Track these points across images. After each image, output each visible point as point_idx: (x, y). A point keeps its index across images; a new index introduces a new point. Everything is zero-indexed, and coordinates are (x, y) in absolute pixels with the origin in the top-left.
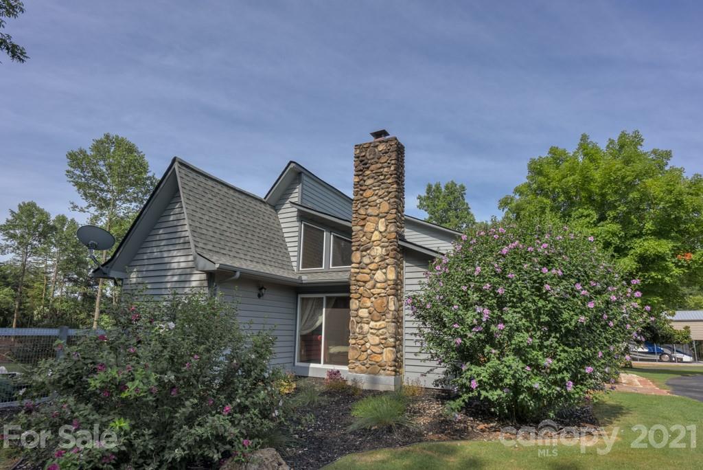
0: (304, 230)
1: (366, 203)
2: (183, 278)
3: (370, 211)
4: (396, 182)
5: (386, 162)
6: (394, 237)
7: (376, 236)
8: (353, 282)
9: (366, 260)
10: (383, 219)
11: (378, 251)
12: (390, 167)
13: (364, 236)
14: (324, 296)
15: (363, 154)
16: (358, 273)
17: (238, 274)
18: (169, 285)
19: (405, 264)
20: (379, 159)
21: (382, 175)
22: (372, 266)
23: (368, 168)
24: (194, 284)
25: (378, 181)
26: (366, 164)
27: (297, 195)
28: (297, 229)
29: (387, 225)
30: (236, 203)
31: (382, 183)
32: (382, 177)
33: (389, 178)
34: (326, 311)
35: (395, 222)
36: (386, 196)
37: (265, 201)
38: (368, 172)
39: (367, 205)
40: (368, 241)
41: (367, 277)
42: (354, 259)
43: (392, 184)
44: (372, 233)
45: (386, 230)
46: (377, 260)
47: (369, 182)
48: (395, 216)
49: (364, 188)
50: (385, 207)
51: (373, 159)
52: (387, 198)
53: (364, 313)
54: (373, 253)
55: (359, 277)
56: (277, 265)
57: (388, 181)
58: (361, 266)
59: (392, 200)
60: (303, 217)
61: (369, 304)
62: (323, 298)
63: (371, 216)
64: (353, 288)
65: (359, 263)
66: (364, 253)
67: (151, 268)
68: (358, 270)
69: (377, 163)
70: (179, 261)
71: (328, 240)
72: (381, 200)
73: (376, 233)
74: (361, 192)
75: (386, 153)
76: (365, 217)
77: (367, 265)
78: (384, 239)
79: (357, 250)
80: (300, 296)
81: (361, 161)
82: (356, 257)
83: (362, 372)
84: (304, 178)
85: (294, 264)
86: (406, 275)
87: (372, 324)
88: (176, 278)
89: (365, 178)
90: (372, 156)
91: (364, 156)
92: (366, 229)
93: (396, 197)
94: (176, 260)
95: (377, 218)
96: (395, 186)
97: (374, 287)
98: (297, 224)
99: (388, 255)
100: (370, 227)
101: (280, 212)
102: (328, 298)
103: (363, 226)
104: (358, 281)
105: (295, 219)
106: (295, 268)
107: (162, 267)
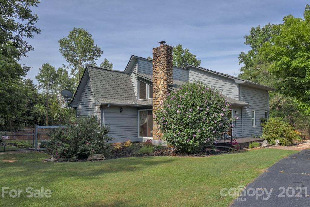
0: (140, 83)
1: (157, 73)
2: (94, 107)
3: (158, 76)
4: (167, 64)
5: (163, 56)
6: (166, 86)
7: (160, 87)
8: (153, 105)
9: (157, 96)
10: (162, 79)
11: (161, 92)
12: (165, 57)
13: (156, 86)
14: (147, 110)
15: (155, 52)
16: (155, 101)
17: (109, 106)
18: (90, 110)
20: (161, 54)
21: (162, 61)
23: (157, 58)
24: (97, 109)
25: (161, 64)
26: (156, 56)
27: (136, 68)
28: (137, 83)
29: (164, 82)
30: (111, 76)
31: (162, 64)
32: (162, 62)
33: (164, 62)
34: (148, 116)
35: (166, 81)
36: (164, 70)
37: (124, 72)
38: (157, 60)
39: (157, 74)
40: (158, 88)
41: (158, 103)
42: (153, 96)
43: (165, 65)
44: (159, 85)
45: (163, 84)
46: (161, 96)
47: (158, 64)
48: (166, 78)
49: (156, 67)
50: (163, 74)
51: (159, 54)
52: (163, 71)
54: (159, 94)
55: (155, 103)
56: (128, 99)
57: (164, 64)
59: (165, 72)
60: (139, 78)
62: (146, 111)
63: (158, 78)
64: (153, 107)
65: (155, 97)
66: (157, 93)
67: (84, 103)
68: (155, 100)
69: (160, 56)
70: (92, 100)
71: (148, 86)
72: (161, 71)
73: (160, 85)
74: (155, 68)
75: (163, 51)
76: (156, 78)
77: (158, 98)
78: (163, 88)
79: (154, 92)
80: (139, 110)
81: (155, 55)
82: (154, 95)
83: (157, 140)
84: (139, 60)
85: (137, 97)
88: (91, 107)
89: (156, 62)
90: (158, 53)
91: (156, 53)
92: (157, 84)
93: (166, 70)
94: (91, 100)
95: (160, 79)
96: (166, 66)
98: (137, 81)
99: (164, 94)
100: (158, 83)
101: (131, 76)
102: (148, 111)
103: (156, 82)
104: (155, 105)
105: (136, 79)
106: (137, 99)
107: (87, 103)
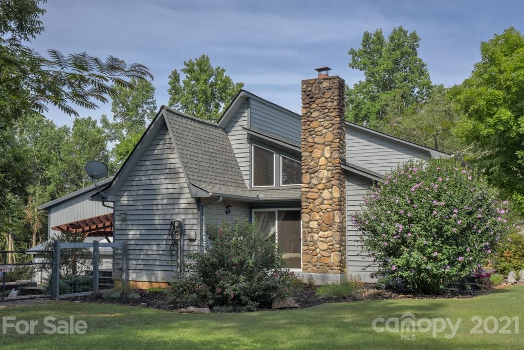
0: (255, 150)
1: (313, 132)
2: (172, 201)
3: (317, 140)
4: (339, 115)
5: (329, 98)
6: (338, 162)
7: (322, 161)
8: (303, 200)
9: (315, 181)
10: (329, 147)
11: (325, 174)
12: (333, 102)
13: (312, 160)
14: (276, 210)
15: (309, 89)
16: (308, 192)
17: (221, 199)
18: (160, 207)
19: (347, 183)
20: (323, 94)
21: (326, 109)
22: (320, 187)
23: (314, 102)
24: (182, 206)
25: (323, 114)
26: (312, 98)
27: (246, 118)
28: (248, 150)
29: (332, 152)
30: (202, 134)
31: (327, 116)
32: (326, 111)
33: (332, 112)
34: (278, 222)
35: (338, 150)
36: (330, 127)
37: (217, 125)
38: (314, 106)
39: (314, 134)
40: (316, 165)
41: (316, 195)
42: (304, 180)
43: (335, 117)
44: (319, 158)
45: (331, 156)
46: (324, 181)
47: (315, 114)
48: (338, 144)
49: (311, 119)
50: (330, 137)
51: (318, 94)
52: (331, 129)
53: (314, 224)
54: (320, 176)
55: (309, 195)
56: (235, 184)
57: (332, 114)
58: (310, 186)
59: (336, 131)
60: (252, 139)
61: (318, 217)
62: (275, 212)
63: (318, 144)
64: (304, 204)
65: (309, 184)
66: (313, 175)
67: (141, 192)
68: (307, 190)
69: (322, 98)
70: (166, 186)
71: (278, 161)
72: (326, 130)
73: (323, 158)
74: (309, 123)
75: (330, 89)
76: (312, 144)
77: (315, 185)
78: (329, 164)
79: (307, 172)
80: (254, 210)
81: (308, 95)
82: (306, 178)
83: (314, 272)
84: (252, 102)
85: (247, 182)
86: (348, 193)
87: (321, 233)
88: (165, 201)
89: (312, 111)
90: (317, 92)
91: (310, 91)
92: (313, 155)
93: (339, 128)
94: (164, 187)
95: (323, 146)
96: (338, 119)
97: (322, 203)
98: (248, 146)
99: (333, 177)
100: (317, 153)
101: (231, 133)
102: (279, 211)
103: (311, 152)
104: (308, 199)
105: (245, 141)
106: (248, 186)
107: (152, 192)
